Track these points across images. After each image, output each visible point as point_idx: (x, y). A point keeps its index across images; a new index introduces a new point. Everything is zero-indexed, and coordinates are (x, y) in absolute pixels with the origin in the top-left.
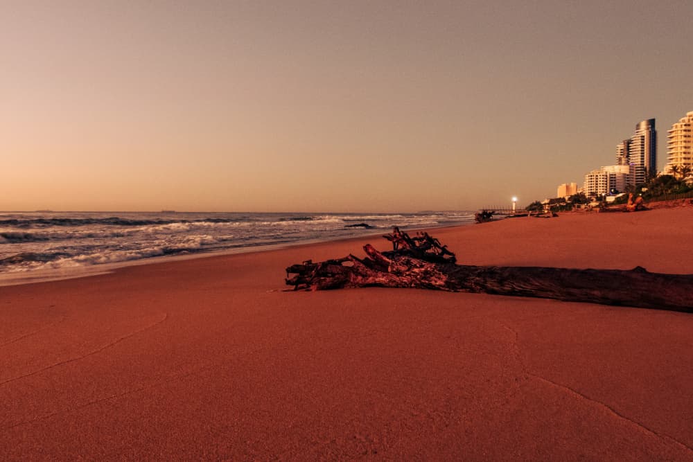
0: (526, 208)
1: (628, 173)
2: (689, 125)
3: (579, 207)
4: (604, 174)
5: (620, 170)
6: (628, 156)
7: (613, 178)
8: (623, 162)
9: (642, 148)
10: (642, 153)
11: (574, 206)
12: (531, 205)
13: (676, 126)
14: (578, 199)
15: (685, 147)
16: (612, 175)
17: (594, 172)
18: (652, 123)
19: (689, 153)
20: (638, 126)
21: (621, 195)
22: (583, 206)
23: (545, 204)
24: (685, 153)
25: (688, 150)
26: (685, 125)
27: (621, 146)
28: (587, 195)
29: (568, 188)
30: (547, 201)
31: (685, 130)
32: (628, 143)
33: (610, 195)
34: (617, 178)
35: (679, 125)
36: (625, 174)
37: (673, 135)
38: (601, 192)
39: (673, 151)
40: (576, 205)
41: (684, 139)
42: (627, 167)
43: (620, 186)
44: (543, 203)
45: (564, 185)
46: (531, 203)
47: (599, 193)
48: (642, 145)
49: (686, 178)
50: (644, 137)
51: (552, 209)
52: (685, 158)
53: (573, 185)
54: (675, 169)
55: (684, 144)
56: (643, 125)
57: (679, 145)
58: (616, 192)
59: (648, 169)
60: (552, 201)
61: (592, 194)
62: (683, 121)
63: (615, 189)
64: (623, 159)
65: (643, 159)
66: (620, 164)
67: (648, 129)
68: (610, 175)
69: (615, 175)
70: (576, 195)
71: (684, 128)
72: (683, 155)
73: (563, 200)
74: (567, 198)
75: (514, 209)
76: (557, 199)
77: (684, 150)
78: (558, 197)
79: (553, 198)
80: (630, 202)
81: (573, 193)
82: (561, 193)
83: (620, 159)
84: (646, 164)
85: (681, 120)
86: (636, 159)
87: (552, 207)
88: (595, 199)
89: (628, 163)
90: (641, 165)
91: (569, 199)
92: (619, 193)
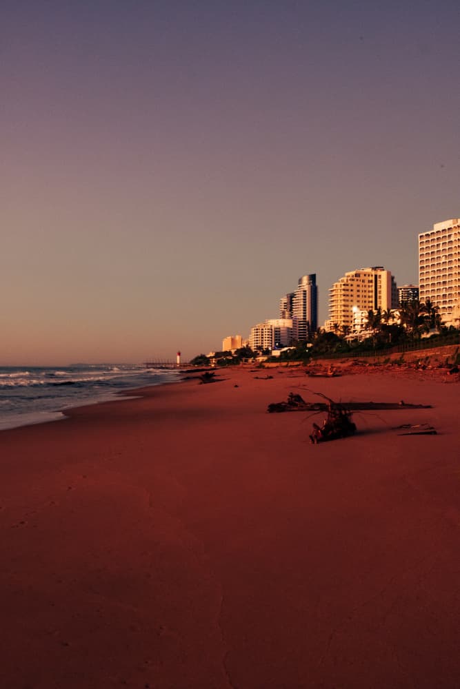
0: (192, 362)
1: (291, 327)
2: (347, 285)
3: (246, 361)
4: (269, 327)
5: (284, 323)
6: (291, 310)
7: (277, 332)
8: (287, 316)
9: (304, 302)
10: (304, 308)
11: (242, 360)
12: (197, 359)
13: (336, 286)
14: (245, 353)
15: (344, 306)
16: (277, 328)
17: (259, 326)
18: (313, 278)
19: (348, 311)
20: (300, 281)
21: (285, 349)
22: (250, 360)
23: (211, 357)
24: (344, 311)
25: (347, 308)
26: (344, 285)
27: (285, 300)
28: (253, 348)
29: (233, 340)
30: (211, 354)
31: (344, 290)
32: (292, 296)
33: (274, 349)
34: (282, 332)
35: (339, 284)
36: (288, 328)
37: (334, 293)
38: (265, 345)
39: (334, 309)
40: (244, 359)
41: (343, 298)
42: (291, 321)
43: (284, 340)
44: (208, 356)
45: (230, 338)
46: (196, 356)
47: (264, 347)
48: (304, 299)
49: (347, 336)
50: (305, 291)
51: (219, 363)
52: (344, 316)
53: (238, 338)
54: (336, 326)
55: (343, 303)
56: (305, 280)
57: (339, 303)
58: (281, 346)
59: (310, 324)
60: (218, 355)
61: (260, 348)
62: (343, 281)
63: (279, 343)
64: (287, 313)
65: (305, 313)
66: (284, 318)
67: (309, 284)
68: (275, 328)
69: (279, 328)
70: (242, 349)
71: (343, 287)
72: (343, 313)
73: (229, 353)
74: (233, 351)
75: (178, 362)
76: (222, 353)
77: (343, 308)
78: (224, 350)
79: (218, 351)
80: (329, 371)
81: (239, 347)
82: (226, 346)
83: (284, 313)
84: (308, 318)
85: (340, 280)
86: (299, 314)
87: (219, 361)
88: (261, 353)
89: (291, 316)
90: (304, 319)
91: (236, 353)
92: (284, 347)
